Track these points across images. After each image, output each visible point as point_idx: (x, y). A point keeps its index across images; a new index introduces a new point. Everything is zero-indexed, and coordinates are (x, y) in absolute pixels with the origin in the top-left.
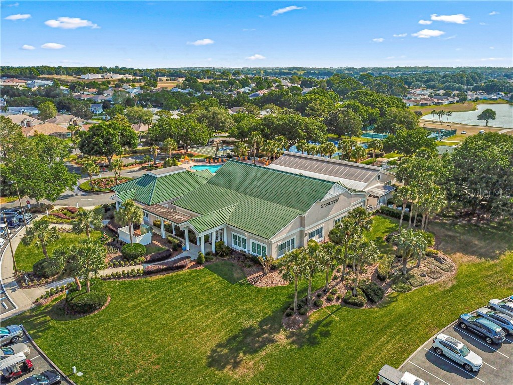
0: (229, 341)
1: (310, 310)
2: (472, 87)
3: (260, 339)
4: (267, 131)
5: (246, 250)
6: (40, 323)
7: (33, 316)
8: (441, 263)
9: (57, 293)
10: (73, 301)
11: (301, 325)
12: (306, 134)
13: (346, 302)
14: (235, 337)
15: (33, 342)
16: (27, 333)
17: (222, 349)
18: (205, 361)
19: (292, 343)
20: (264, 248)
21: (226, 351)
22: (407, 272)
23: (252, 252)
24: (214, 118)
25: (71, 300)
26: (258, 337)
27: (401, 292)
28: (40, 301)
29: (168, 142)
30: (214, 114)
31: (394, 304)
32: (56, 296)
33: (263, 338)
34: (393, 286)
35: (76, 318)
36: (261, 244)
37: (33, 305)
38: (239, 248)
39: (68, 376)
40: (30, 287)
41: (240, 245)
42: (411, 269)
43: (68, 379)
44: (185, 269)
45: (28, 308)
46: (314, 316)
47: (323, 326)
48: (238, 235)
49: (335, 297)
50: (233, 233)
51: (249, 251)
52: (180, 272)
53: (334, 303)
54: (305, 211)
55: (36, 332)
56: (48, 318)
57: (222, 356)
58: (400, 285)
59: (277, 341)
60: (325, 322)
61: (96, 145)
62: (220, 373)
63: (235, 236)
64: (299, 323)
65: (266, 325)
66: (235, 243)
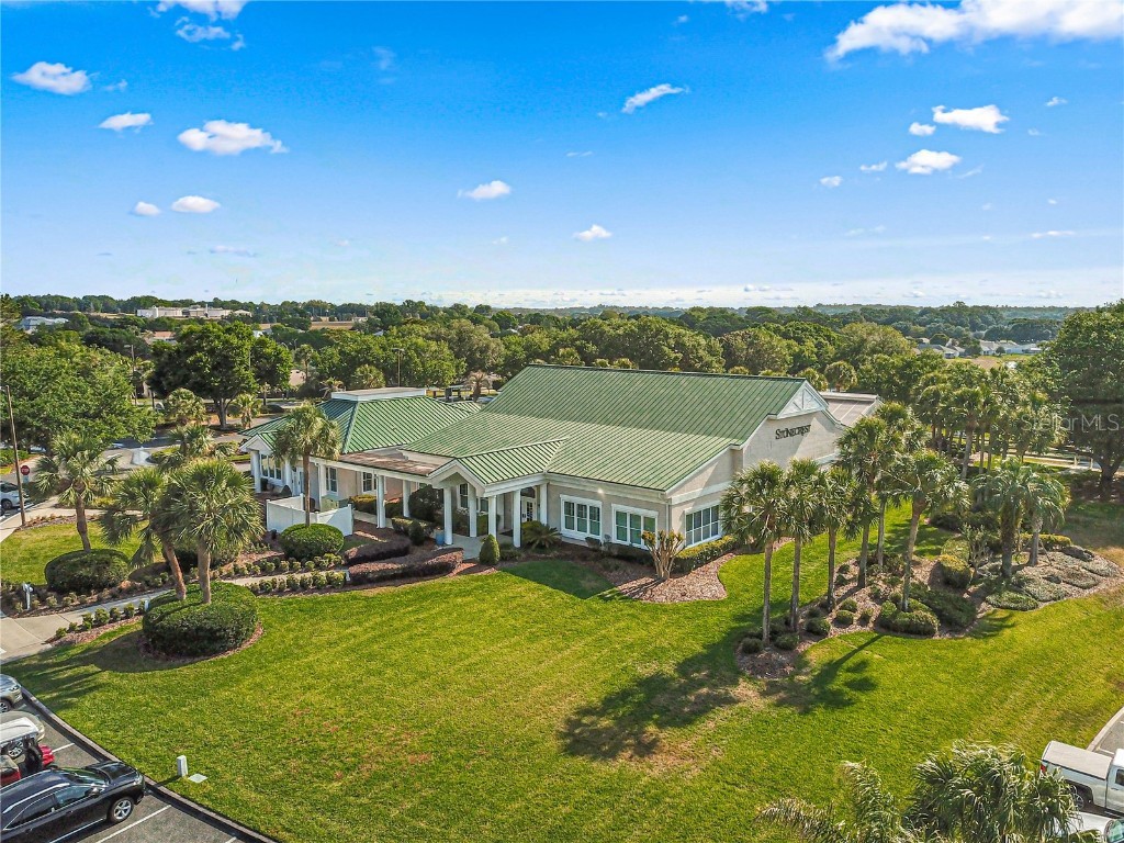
0: (609, 703)
1: (802, 641)
2: (984, 332)
3: (693, 698)
4: (592, 348)
5: (601, 538)
6: (70, 679)
7: (48, 666)
8: (1084, 560)
9: (114, 621)
10: (164, 623)
11: (789, 669)
12: (680, 355)
13: (886, 626)
14: (624, 695)
15: (53, 716)
16: (33, 698)
17: (594, 718)
18: (552, 744)
19: (780, 704)
20: (650, 522)
21: (605, 722)
22: (1014, 572)
23: (614, 540)
24: (461, 340)
25: (161, 619)
26: (685, 693)
27: (1015, 609)
28: (68, 637)
29: (362, 372)
30: (460, 333)
31: (1007, 632)
32: (109, 628)
33: (698, 697)
34: (991, 598)
35: (170, 667)
36: (642, 512)
37: (49, 646)
38: (578, 536)
39: (164, 783)
40: (38, 613)
41: (582, 528)
42: (1020, 567)
43: (163, 789)
44: (451, 575)
45: (34, 651)
46: (816, 654)
47: (848, 670)
48: (577, 500)
49: (856, 616)
50: (565, 498)
51: (608, 537)
52: (439, 581)
53: (855, 628)
54: (744, 438)
55: (59, 697)
56: (92, 668)
57: (598, 733)
58: (1007, 595)
59: (739, 701)
60: (850, 663)
61: (198, 370)
62: (604, 768)
63: (569, 505)
64: (782, 665)
65: (698, 671)
66: (569, 526)
